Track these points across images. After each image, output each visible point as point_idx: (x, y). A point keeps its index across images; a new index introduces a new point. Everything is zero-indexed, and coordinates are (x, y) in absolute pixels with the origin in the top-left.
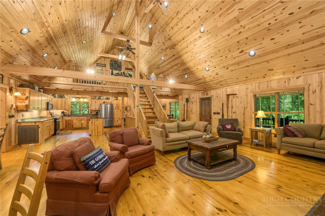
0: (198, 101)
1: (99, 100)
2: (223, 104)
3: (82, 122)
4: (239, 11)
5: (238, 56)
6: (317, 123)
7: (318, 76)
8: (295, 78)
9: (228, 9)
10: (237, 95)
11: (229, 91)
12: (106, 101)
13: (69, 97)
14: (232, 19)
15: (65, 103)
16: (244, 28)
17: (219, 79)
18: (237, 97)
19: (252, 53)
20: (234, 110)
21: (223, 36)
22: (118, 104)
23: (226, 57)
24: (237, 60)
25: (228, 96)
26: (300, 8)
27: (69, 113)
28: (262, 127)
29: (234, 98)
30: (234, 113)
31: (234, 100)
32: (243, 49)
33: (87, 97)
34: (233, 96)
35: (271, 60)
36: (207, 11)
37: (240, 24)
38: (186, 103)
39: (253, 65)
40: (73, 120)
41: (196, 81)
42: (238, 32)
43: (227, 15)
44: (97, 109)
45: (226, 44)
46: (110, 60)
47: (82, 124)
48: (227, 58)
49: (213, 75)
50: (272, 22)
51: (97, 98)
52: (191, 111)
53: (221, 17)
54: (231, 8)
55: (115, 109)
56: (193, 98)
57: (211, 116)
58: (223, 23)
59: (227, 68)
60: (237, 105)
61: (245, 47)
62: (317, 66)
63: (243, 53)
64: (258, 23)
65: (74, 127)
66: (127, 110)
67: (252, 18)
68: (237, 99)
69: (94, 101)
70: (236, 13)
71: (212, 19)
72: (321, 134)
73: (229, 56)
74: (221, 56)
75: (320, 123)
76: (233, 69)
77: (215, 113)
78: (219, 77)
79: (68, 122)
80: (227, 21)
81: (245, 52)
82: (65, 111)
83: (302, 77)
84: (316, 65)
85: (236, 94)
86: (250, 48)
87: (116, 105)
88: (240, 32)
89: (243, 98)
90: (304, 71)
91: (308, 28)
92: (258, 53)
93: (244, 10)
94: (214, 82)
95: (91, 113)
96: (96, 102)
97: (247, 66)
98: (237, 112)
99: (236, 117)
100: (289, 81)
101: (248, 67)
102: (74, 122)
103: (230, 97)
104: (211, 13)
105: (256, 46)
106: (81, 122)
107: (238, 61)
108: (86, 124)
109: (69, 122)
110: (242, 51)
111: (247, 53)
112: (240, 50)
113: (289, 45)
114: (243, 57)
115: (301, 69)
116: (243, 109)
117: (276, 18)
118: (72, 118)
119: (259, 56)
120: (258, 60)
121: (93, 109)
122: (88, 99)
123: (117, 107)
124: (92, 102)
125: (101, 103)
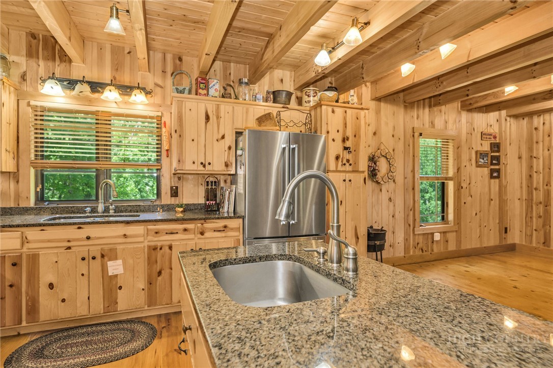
1: (226, 107)
3: (115, 267)
12: (273, 108)
22: (349, 133)
27: (18, 196)
33: (150, 86)
40: (34, 259)
44: (217, 167)
47: (111, 286)
51: (212, 92)
55: (332, 166)
66: (379, 175)
69: (195, 107)
87: (339, 138)
95: (175, 193)
96: (207, 118)
102: (46, 276)
106: (104, 269)
108: (141, 284)
118: (24, 240)
121: (189, 167)
122: (157, 99)
123: (347, 156)
124: (180, 119)
125: (240, 125)
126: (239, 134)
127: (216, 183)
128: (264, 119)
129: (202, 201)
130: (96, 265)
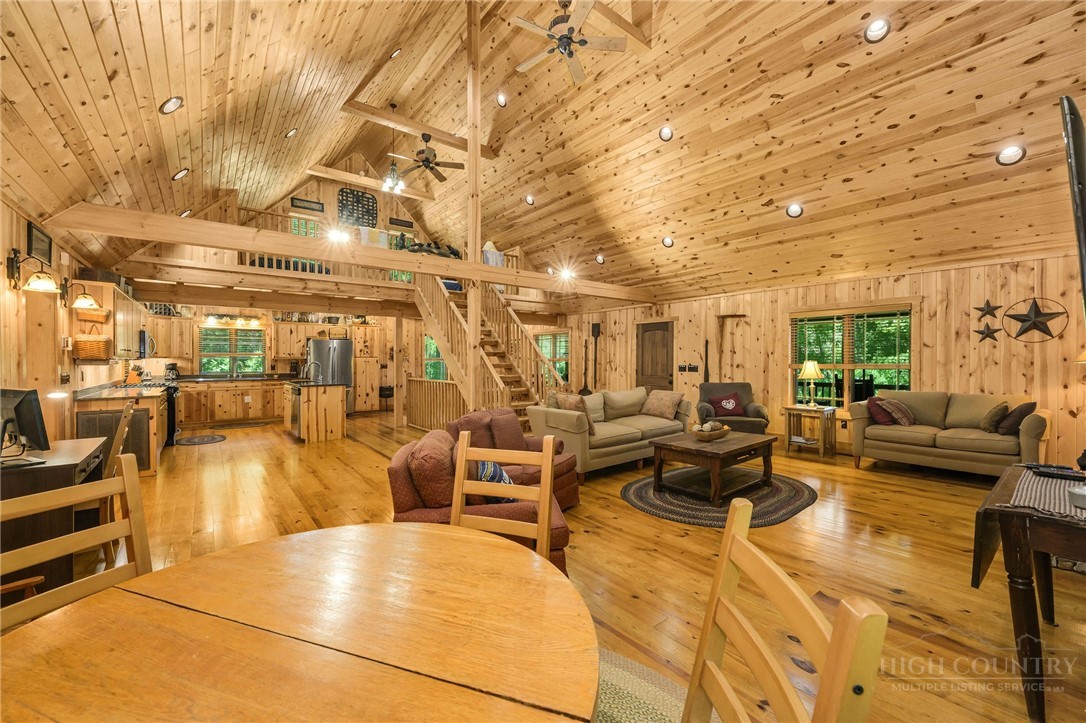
0: (632, 332)
1: (302, 326)
2: (707, 342)
3: (248, 399)
4: (773, 99)
5: (759, 215)
6: (938, 390)
7: (942, 277)
8: (892, 279)
9: (744, 89)
10: (747, 319)
11: (725, 306)
12: (327, 327)
13: (195, 314)
14: (753, 117)
15: (181, 334)
16: (781, 143)
17: (699, 271)
18: (746, 322)
19: (795, 209)
20: (738, 359)
21: (722, 157)
22: (368, 338)
23: (725, 214)
24: (755, 223)
25: (722, 319)
26: (912, 117)
27: (192, 370)
28: (812, 404)
29: (737, 325)
30: (738, 366)
31: (738, 332)
32: (774, 197)
33: (260, 315)
34: (737, 319)
35: (840, 231)
36: (687, 86)
37: (772, 133)
38: (592, 339)
39: (795, 240)
40: (213, 394)
41: (629, 273)
42: (765, 152)
43: (739, 105)
44: (297, 355)
45: (731, 179)
46: (337, 189)
47: (246, 407)
48: (727, 217)
49: (684, 259)
50: (850, 138)
51: (294, 319)
52: (610, 362)
53: (723, 108)
54: (752, 89)
55: (358, 355)
56: (615, 323)
57: (671, 375)
58: (728, 123)
59: (726, 244)
60: (747, 346)
61: (778, 191)
62: (940, 255)
63: (772, 207)
64: (816, 136)
65: (217, 418)
67: (803, 122)
68: (747, 327)
69: (285, 328)
70: (763, 105)
71: (700, 110)
72: (946, 415)
73: (734, 211)
74: (713, 210)
75: (943, 390)
76: (740, 246)
77: (682, 369)
78: (701, 266)
79: (194, 401)
80: (739, 119)
81: (776, 204)
82: (180, 363)
83: (907, 278)
84: (938, 251)
85: (744, 316)
86: (791, 196)
87: (362, 341)
88: (770, 154)
89: (763, 327)
90: (912, 263)
91: (925, 165)
92: (810, 209)
93: (785, 98)
94: (684, 278)
95: (273, 368)
96: (291, 332)
97: (780, 242)
98: (747, 366)
99: (744, 379)
100: (878, 288)
101: (780, 246)
102: (218, 401)
103: (729, 322)
104: (696, 93)
105: (806, 192)
106: (243, 400)
107: (757, 227)
108: (259, 406)
109: (199, 401)
110: (770, 202)
111: (783, 208)
112: (765, 199)
113: (883, 199)
114: (772, 218)
115: (906, 259)
116: (762, 357)
117: (858, 132)
118: (209, 387)
119: (812, 219)
120: (808, 229)
121: (281, 355)
122: (264, 322)
123: (366, 350)
124: (277, 333)
125: (309, 335)
126: (308, 340)
127: (297, 363)
128: (322, 333)
129: (288, 372)
130: (239, 398)
